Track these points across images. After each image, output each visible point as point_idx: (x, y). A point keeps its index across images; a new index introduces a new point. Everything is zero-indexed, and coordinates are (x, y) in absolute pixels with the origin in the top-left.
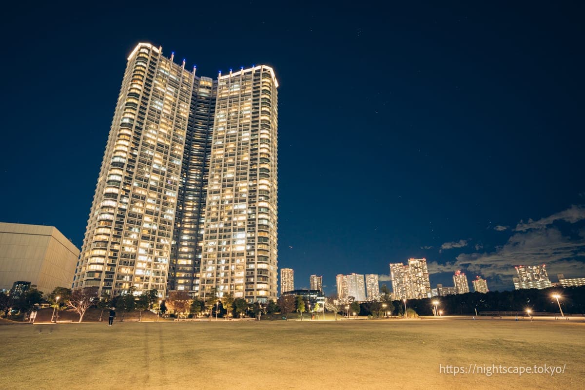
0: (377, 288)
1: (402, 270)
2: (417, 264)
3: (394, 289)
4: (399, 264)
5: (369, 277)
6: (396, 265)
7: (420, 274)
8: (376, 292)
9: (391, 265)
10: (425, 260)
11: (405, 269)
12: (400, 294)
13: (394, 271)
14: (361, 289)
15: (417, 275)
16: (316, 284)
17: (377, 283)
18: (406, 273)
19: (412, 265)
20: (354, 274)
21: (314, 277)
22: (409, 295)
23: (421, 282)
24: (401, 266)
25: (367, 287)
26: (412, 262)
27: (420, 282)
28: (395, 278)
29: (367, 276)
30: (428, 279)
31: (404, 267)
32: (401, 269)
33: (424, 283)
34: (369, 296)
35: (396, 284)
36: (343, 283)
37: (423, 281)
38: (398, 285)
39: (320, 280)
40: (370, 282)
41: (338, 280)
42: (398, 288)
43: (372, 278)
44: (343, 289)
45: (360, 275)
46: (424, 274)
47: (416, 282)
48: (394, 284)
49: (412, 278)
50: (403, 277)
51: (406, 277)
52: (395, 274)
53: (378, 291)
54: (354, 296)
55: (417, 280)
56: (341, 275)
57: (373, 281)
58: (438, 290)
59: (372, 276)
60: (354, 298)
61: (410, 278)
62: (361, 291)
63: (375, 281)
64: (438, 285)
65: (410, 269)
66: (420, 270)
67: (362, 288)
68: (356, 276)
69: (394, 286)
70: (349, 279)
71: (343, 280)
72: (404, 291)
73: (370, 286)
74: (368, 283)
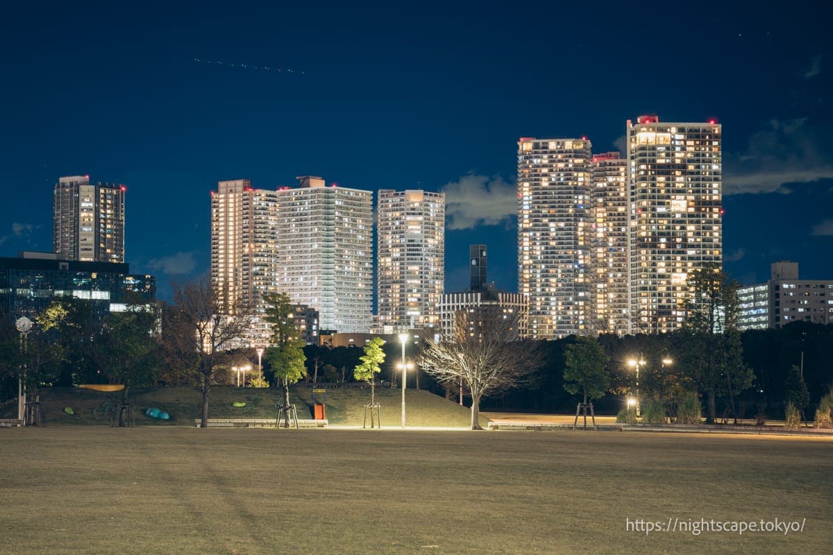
0: (435, 265)
1: (582, 178)
2: (670, 150)
3: (527, 275)
4: (569, 144)
5: (396, 207)
6: (552, 145)
7: (680, 205)
8: (425, 287)
9: (526, 146)
10: (717, 130)
11: (602, 173)
12: (556, 305)
13: (535, 178)
14: (350, 268)
15: (661, 210)
16: (87, 230)
17: (437, 240)
18: (602, 193)
19: (647, 154)
20: (317, 184)
21: (76, 188)
22: (601, 307)
23: (676, 247)
24: (577, 154)
25: (385, 261)
26: (645, 135)
27: (671, 244)
28: (535, 217)
29: (389, 199)
30: (716, 231)
31: (596, 161)
32: (577, 168)
33: (691, 252)
34: (387, 308)
35: (539, 250)
36: (253, 231)
37: (691, 240)
38: (549, 253)
39: (115, 206)
40: (400, 232)
41: (218, 213)
42: (545, 274)
43: (413, 212)
44: (246, 260)
45: (352, 192)
46: (699, 204)
47: (654, 244)
48: (529, 249)
49: (634, 224)
50: (579, 215)
51: (601, 213)
52: (540, 196)
53: (439, 285)
54: (314, 302)
55: (655, 238)
56: (240, 183)
57: (414, 228)
58: (776, 295)
59: (415, 198)
60: (311, 315)
61: (621, 220)
62: (352, 278)
63: (428, 228)
64: (778, 267)
65: (625, 176)
66: (680, 181)
67: (354, 265)
68: (328, 196)
69: (527, 260)
70: (289, 210)
71: (248, 210)
72: (579, 287)
73: (396, 253)
74: (389, 239)
